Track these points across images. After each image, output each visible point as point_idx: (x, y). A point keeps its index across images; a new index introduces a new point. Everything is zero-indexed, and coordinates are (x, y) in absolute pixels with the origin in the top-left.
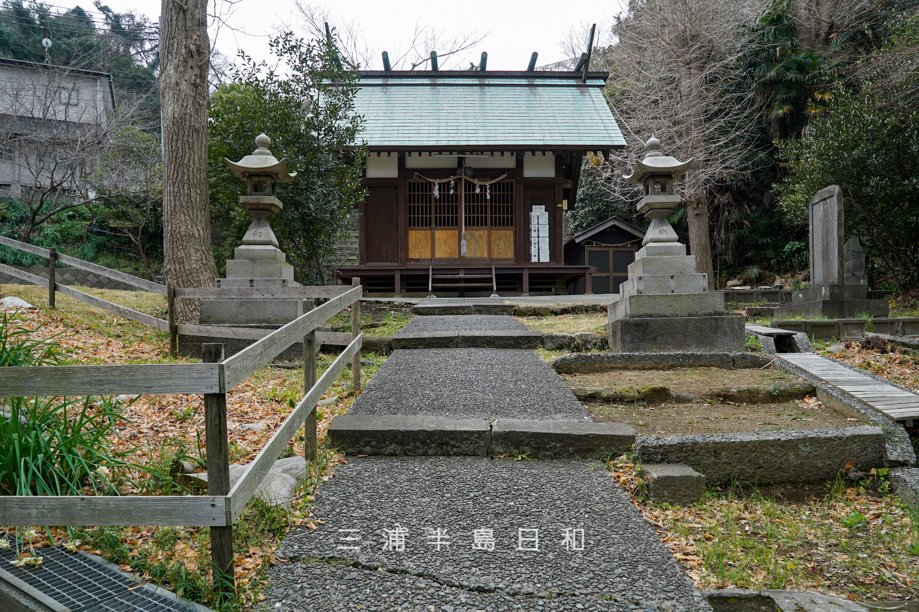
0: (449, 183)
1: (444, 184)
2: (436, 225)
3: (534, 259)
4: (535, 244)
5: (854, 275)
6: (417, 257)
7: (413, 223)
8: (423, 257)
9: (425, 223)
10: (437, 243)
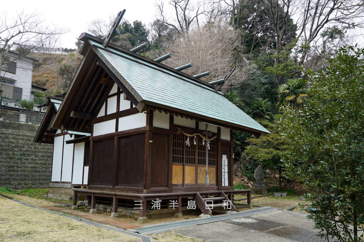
0: (194, 137)
1: (192, 137)
2: (186, 163)
3: (223, 185)
4: (223, 176)
5: (260, 183)
6: (176, 183)
7: (175, 160)
8: (179, 183)
9: (181, 161)
10: (186, 174)
